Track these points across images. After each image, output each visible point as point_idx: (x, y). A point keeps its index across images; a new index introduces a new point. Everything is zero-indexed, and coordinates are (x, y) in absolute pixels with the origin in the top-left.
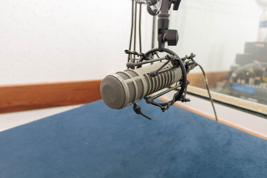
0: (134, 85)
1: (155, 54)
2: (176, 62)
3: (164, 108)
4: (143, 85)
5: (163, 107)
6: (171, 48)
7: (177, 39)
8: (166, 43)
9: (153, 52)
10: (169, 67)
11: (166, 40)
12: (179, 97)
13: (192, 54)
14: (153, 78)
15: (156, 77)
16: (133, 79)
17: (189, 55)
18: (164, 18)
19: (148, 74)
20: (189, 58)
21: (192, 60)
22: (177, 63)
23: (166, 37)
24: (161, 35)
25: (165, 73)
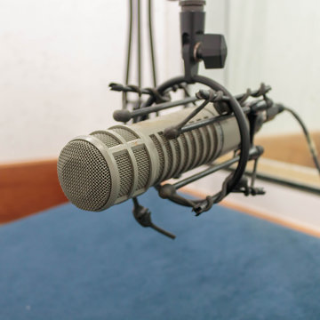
0: (129, 157)
1: (181, 87)
2: (225, 104)
3: (199, 209)
4: (149, 158)
5: (196, 206)
6: (213, 74)
8: (201, 64)
9: (174, 84)
10: (211, 116)
11: (199, 57)
12: (235, 184)
13: (263, 86)
14: (171, 142)
15: (179, 139)
16: (128, 145)
17: (255, 88)
18: (193, 9)
19: (160, 133)
20: (256, 95)
21: (265, 99)
22: (226, 107)
23: (200, 51)
24: (187, 46)
25: (201, 129)
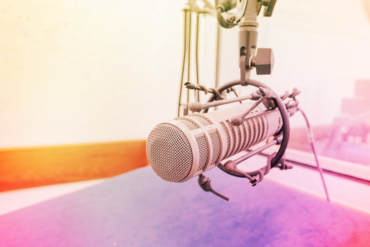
0: (206, 139)
2: (272, 101)
3: (255, 180)
4: (220, 140)
5: (253, 178)
6: (262, 79)
7: (271, 63)
8: (254, 70)
9: (228, 88)
10: (259, 110)
11: (253, 65)
12: (277, 161)
13: (295, 90)
14: (235, 127)
15: (240, 126)
16: (205, 130)
17: (290, 92)
18: (249, 29)
19: (227, 121)
20: (290, 96)
21: (294, 99)
22: (273, 104)
23: (254, 61)
24: (244, 57)
25: (254, 120)
